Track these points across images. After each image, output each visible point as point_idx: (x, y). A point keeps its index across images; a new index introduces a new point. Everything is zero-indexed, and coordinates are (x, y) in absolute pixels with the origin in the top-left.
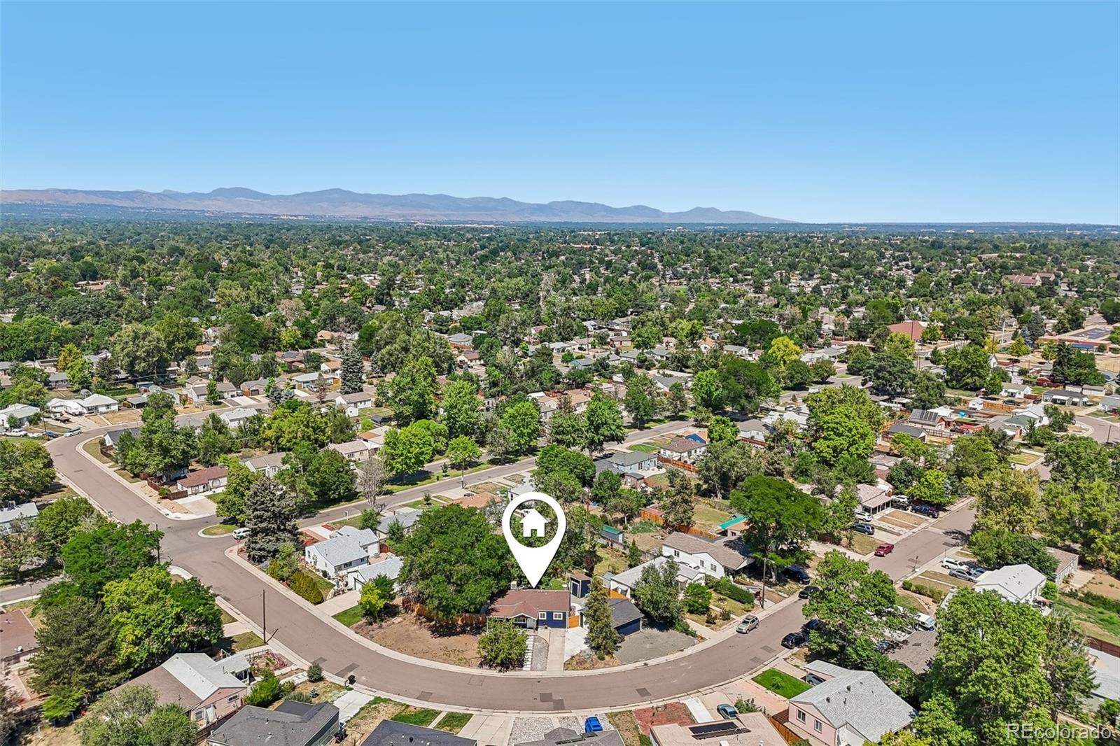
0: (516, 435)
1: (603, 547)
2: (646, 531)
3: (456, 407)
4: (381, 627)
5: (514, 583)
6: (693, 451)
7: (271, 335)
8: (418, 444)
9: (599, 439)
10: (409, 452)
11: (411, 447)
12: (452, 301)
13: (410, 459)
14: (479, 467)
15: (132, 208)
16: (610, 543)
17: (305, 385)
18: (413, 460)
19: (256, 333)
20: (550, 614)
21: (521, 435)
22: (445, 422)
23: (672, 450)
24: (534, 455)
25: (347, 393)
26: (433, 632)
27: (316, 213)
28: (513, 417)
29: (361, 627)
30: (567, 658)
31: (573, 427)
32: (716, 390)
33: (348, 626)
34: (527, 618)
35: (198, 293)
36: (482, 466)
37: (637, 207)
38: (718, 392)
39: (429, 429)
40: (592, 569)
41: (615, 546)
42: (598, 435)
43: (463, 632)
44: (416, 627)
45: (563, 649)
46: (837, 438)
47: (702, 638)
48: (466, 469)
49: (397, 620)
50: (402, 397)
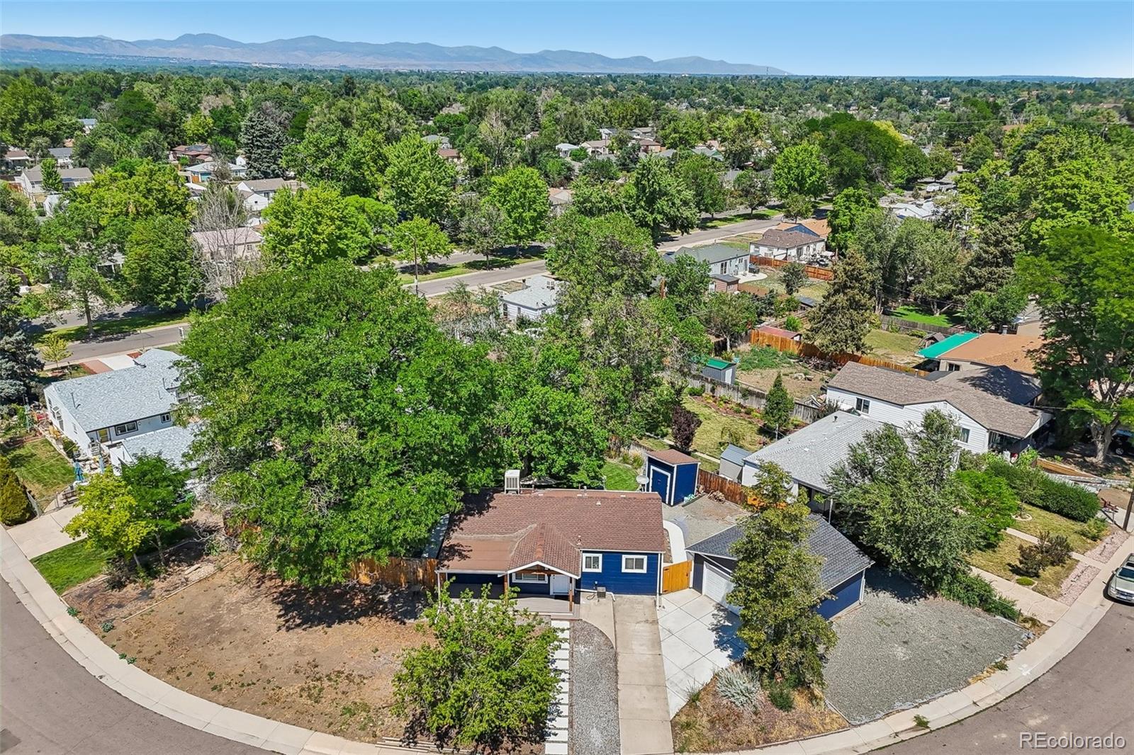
0: (511, 221)
1: (694, 393)
2: (767, 366)
3: (408, 174)
4: (146, 594)
5: (512, 474)
6: (805, 248)
7: (168, 120)
8: (332, 219)
9: (655, 220)
10: (315, 232)
11: (319, 223)
12: (426, 108)
13: (318, 244)
14: (450, 271)
15: (91, 55)
16: (709, 386)
17: (205, 178)
18: (324, 246)
19: (147, 116)
20: (612, 559)
21: (520, 221)
22: (392, 202)
23: (771, 246)
24: (542, 257)
25: (255, 178)
26: (287, 609)
27: (290, 62)
28: (506, 190)
29: (88, 596)
30: (677, 702)
31: (610, 201)
32: (812, 174)
33: (58, 589)
34: (550, 572)
35: (98, 90)
36: (454, 270)
37: (637, 58)
38: (813, 178)
39: (364, 211)
40: (688, 439)
41: (721, 392)
42: (652, 213)
43: (372, 608)
44: (243, 592)
45: (658, 668)
46: (1070, 214)
47: (1034, 622)
48: (426, 273)
49: (197, 572)
50: (324, 165)
